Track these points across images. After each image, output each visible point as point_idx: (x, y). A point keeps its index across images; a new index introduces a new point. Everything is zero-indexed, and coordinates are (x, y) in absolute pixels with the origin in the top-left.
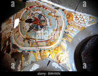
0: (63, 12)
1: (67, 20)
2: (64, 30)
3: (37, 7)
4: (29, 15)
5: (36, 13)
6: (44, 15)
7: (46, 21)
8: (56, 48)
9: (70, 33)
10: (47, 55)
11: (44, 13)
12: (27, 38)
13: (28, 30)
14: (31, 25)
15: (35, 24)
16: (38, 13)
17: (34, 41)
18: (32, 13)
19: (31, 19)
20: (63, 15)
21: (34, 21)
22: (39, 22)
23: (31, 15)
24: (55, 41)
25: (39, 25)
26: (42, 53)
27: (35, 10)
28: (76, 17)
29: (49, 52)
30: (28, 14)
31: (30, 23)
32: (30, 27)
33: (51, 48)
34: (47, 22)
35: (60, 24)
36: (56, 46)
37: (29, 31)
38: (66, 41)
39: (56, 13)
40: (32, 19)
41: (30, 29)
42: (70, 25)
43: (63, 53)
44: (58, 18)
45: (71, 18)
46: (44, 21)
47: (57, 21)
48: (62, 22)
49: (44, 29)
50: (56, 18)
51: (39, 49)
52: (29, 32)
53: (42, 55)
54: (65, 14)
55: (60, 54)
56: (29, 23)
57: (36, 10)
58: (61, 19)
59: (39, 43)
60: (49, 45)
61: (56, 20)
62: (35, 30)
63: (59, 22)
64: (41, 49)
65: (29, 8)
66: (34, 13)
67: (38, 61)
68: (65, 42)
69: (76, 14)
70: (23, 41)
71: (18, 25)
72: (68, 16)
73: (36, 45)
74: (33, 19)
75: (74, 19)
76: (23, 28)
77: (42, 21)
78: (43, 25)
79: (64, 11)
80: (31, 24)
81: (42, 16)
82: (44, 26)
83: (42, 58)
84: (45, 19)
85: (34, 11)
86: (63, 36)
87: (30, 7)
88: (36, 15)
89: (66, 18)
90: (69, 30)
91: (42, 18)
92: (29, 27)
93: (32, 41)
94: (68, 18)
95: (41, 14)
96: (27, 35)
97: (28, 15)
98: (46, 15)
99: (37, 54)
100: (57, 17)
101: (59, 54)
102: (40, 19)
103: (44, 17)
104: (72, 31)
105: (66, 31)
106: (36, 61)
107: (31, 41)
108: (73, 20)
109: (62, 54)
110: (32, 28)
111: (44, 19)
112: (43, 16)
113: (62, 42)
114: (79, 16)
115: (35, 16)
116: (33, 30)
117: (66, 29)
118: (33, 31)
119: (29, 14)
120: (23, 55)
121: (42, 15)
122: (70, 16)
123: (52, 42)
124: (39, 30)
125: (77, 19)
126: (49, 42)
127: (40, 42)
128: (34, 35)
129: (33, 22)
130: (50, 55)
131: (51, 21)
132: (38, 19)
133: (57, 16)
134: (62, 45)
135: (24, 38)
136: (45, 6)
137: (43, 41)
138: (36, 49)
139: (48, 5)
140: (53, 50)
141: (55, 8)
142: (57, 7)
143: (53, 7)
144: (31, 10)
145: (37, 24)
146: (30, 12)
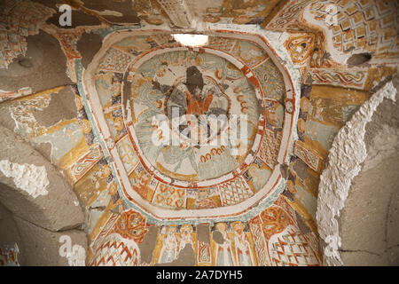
0: (279, 195)
1: (256, 215)
2: (217, 220)
3: (260, 102)
4: (217, 75)
5: (227, 97)
8: (136, 219)
9: (225, 246)
10: (97, 196)
12: (129, 88)
13: (162, 82)
14: (180, 89)
15: (187, 100)
16: (229, 104)
17: (126, 118)
18: (226, 87)
19: (201, 85)
20: (269, 199)
21: (196, 97)
23: (219, 81)
24: (160, 199)
26: (100, 174)
27: (241, 94)
28: (282, 244)
29: (110, 197)
30: (220, 71)
31: (187, 84)
32: (173, 87)
33: (130, 199)
35: (227, 192)
36: (144, 216)
37: (156, 85)
38: (188, 246)
39: (258, 170)
40: (204, 89)
41: (166, 88)
42: (248, 233)
43: (129, 255)
44: (244, 180)
45: (270, 227)
47: (231, 180)
48: (238, 200)
50: (239, 171)
51: (110, 150)
52: (154, 88)
53: (91, 177)
54: (276, 203)
56: (184, 79)
57: (240, 98)
58: (245, 192)
59: (126, 140)
60: (135, 185)
61: (231, 176)
62: (166, 110)
63: (229, 187)
64: (112, 160)
66: (229, 92)
67: (62, 172)
68: (183, 245)
69: (290, 238)
70: (116, 74)
71: (180, 46)
72: (271, 214)
73: (115, 133)
74: (203, 93)
75: (274, 239)
76: (166, 64)
79: (286, 198)
80: (183, 88)
83: (81, 182)
85: (237, 91)
86: (196, 224)
87: (252, 79)
89: (263, 209)
90: (230, 236)
92: (171, 85)
93: (123, 112)
94: (266, 217)
96: (141, 83)
97: (217, 72)
99: (86, 157)
100: (247, 175)
101: (118, 244)
104: (234, 253)
105: (221, 228)
106: (56, 167)
107: (125, 107)
108: (267, 237)
109: (125, 254)
110: (168, 96)
113: (174, 229)
114: (292, 250)
115: (215, 99)
116: (163, 100)
117: (226, 222)
118: (161, 103)
119: (220, 75)
120: (57, 91)
122: (275, 220)
123: (151, 190)
125: (280, 249)
126: (147, 179)
127: (133, 142)
128: (147, 108)
129: (191, 96)
131: (216, 156)
133: (250, 173)
134: (160, 237)
135: (127, 74)
136: (273, 128)
137: (138, 153)
138: (106, 140)
139: (292, 141)
140: (126, 211)
141: (284, 167)
142: (294, 172)
143: (288, 158)
144: (239, 81)
145: (186, 108)
146: (230, 79)
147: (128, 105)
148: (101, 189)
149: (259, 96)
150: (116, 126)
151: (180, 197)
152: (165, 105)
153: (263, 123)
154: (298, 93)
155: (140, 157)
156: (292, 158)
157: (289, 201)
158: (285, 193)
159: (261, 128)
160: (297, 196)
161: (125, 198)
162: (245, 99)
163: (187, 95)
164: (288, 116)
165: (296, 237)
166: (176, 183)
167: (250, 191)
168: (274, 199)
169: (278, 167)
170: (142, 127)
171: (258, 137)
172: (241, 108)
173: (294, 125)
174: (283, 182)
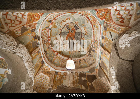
0: (36, 28)
1: (42, 16)
7: (66, 24)
12: (89, 51)
15: (74, 37)
17: (93, 44)
22: (71, 31)
25: (75, 31)
26: (105, 44)
29: (107, 32)
33: (100, 25)
34: (68, 23)
39: (46, 26)
44: (51, 20)
46: (67, 27)
47: (56, 17)
49: (78, 24)
53: (107, 47)
62: (82, 36)
64: (100, 43)
72: (36, 17)
77: (69, 29)
78: (73, 27)
79: (34, 28)
81: (62, 31)
82: (75, 26)
84: (63, 27)
91: (65, 30)
95: (59, 35)
102: (67, 32)
103: (62, 29)
107: (92, 47)
112: (61, 31)
115: (65, 38)
120: (103, 69)
123: (92, 18)
124: (81, 30)
127: (94, 36)
131: (64, 20)
135: (89, 55)
137: (94, 31)
139: (40, 49)
140: (104, 20)
143: (39, 43)
147: (92, 46)
152: (82, 38)
153: (49, 40)
154: (44, 60)
155: (93, 30)
158: (35, 30)
161: (102, 26)
164: (44, 53)
168: (37, 25)
169: (40, 36)
171: (49, 35)
174: (37, 34)
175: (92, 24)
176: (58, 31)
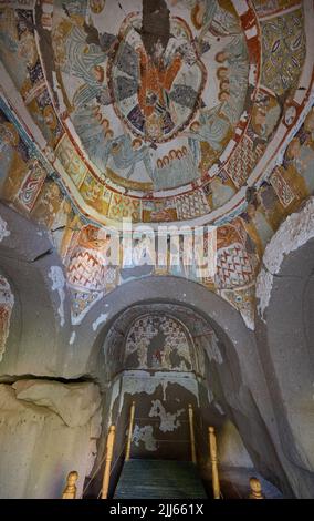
0: (236, 216)
3: (250, 89)
5: (203, 68)
6: (196, 118)
7: (171, 138)
10: (53, 219)
11: (207, 121)
14: (130, 43)
16: (204, 81)
17: (58, 106)
18: (206, 47)
20: (226, 218)
21: (155, 62)
22: (154, 98)
23: (196, 33)
24: (115, 211)
25: (140, 99)
28: (226, 255)
29: (66, 216)
31: (142, 32)
32: (120, 37)
33: (87, 215)
34: (166, 141)
35: (184, 205)
37: (92, 35)
39: (221, 185)
40: (169, 47)
44: (203, 194)
46: (167, 124)
47: (189, 193)
48: (194, 214)
50: (200, 183)
51: (52, 163)
52: (89, 41)
53: (42, 200)
54: (231, 222)
55: (87, 257)
56: (138, 20)
58: (202, 207)
59: (65, 142)
60: (88, 198)
61: (190, 187)
62: (110, 84)
63: (187, 200)
64: (58, 176)
65: (251, 33)
66: (208, 59)
69: (235, 251)
70: (20, 12)
74: (167, 54)
77: (164, 113)
78: (147, 122)
80: (135, 40)
81: (189, 111)
82: (141, 129)
84: (181, 130)
85: (220, 58)
87: (253, 43)
88: (196, 69)
91: (180, 113)
92: (116, 33)
93: (51, 95)
95: (203, 106)
97: (197, 9)
98: (197, 133)
99: (29, 180)
100: (207, 189)
102: (174, 97)
107: (52, 86)
110: (113, 56)
111: (178, 124)
112: (191, 117)
114: (233, 260)
115: (184, 67)
116: (104, 65)
118: (101, 70)
121: (194, 110)
122: (225, 236)
123: (105, 202)
124: (117, 111)
126: (98, 190)
129: (147, 58)
130: (62, 233)
132: (172, 89)
133: (212, 187)
136: (255, 136)
137: (83, 158)
138: (44, 151)
139: (273, 165)
141: (251, 191)
142: (260, 199)
143: (259, 182)
144: (228, 40)
145: (140, 82)
146: (215, 32)
147: (56, 83)
148: (56, 211)
149: (252, 80)
150: (48, 123)
151: (135, 208)
152: (108, 75)
153: (243, 126)
154: (312, 98)
155: (86, 163)
156: (264, 183)
157: (244, 223)
159: (239, 132)
160: (254, 221)
161: (81, 214)
162: (228, 76)
163: (142, 56)
164: (282, 129)
165: (240, 252)
166: (130, 193)
167: (208, 207)
168: (231, 219)
169: (244, 189)
170: (81, 118)
171: (233, 143)
172: (219, 91)
173: (284, 146)
174: (245, 205)
175: (96, 177)
176: (204, 123)
